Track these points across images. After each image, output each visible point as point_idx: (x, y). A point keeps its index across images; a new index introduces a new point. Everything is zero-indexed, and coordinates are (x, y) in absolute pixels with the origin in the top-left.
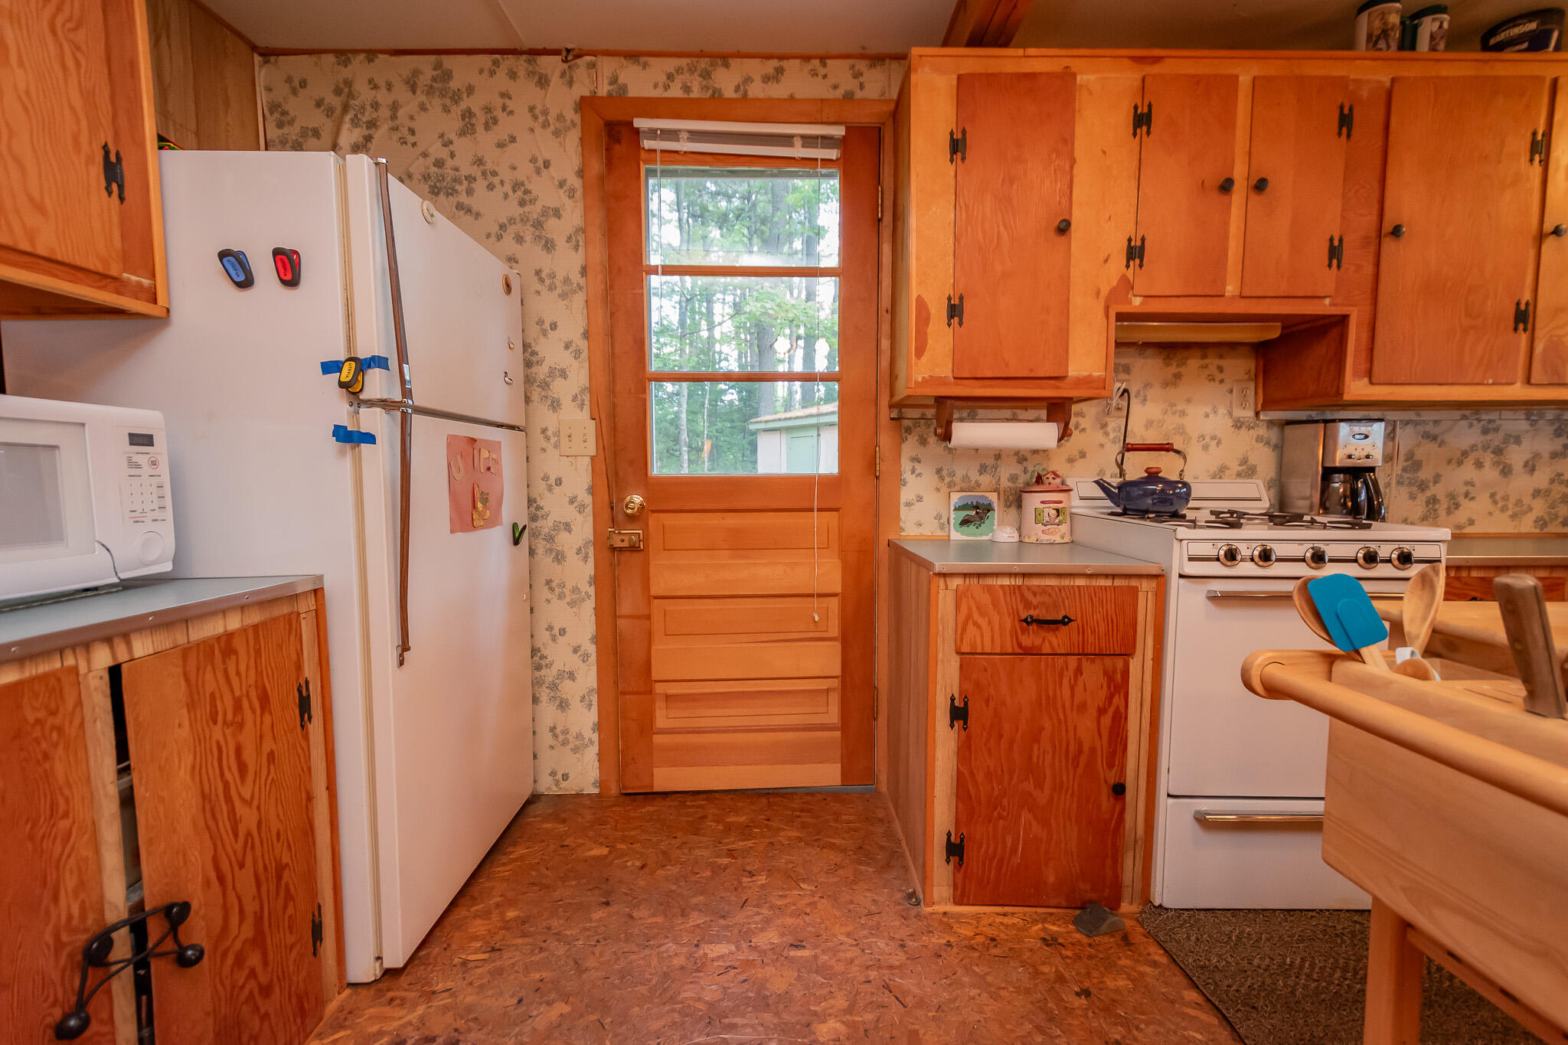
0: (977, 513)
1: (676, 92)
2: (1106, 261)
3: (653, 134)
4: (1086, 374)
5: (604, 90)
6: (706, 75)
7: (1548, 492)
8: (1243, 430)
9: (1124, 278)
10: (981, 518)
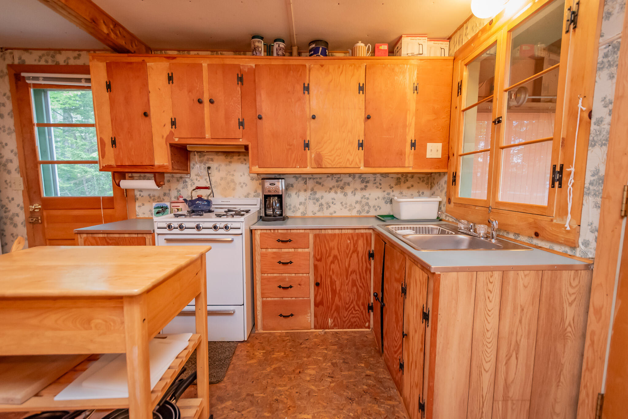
0: (162, 210)
1: (43, 63)
2: (164, 126)
3: (29, 78)
4: (162, 164)
5: (16, 62)
6: (53, 57)
7: (361, 202)
8: (254, 181)
9: (171, 132)
10: (164, 211)
